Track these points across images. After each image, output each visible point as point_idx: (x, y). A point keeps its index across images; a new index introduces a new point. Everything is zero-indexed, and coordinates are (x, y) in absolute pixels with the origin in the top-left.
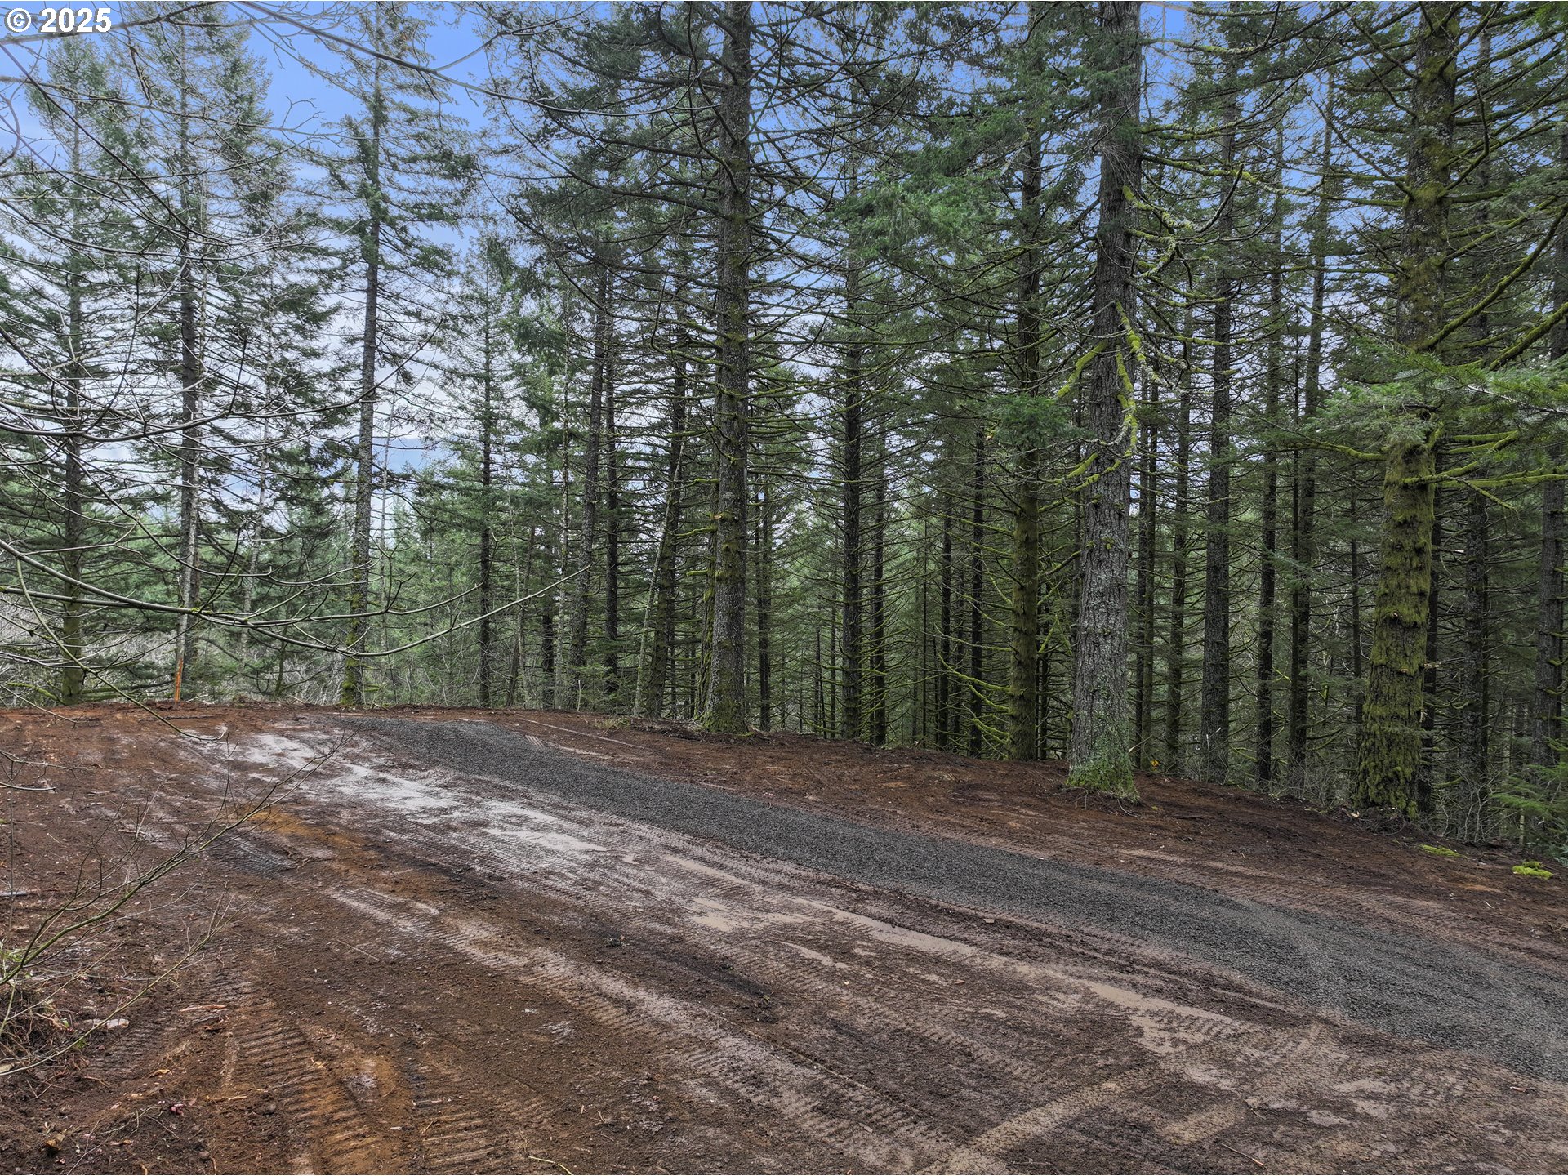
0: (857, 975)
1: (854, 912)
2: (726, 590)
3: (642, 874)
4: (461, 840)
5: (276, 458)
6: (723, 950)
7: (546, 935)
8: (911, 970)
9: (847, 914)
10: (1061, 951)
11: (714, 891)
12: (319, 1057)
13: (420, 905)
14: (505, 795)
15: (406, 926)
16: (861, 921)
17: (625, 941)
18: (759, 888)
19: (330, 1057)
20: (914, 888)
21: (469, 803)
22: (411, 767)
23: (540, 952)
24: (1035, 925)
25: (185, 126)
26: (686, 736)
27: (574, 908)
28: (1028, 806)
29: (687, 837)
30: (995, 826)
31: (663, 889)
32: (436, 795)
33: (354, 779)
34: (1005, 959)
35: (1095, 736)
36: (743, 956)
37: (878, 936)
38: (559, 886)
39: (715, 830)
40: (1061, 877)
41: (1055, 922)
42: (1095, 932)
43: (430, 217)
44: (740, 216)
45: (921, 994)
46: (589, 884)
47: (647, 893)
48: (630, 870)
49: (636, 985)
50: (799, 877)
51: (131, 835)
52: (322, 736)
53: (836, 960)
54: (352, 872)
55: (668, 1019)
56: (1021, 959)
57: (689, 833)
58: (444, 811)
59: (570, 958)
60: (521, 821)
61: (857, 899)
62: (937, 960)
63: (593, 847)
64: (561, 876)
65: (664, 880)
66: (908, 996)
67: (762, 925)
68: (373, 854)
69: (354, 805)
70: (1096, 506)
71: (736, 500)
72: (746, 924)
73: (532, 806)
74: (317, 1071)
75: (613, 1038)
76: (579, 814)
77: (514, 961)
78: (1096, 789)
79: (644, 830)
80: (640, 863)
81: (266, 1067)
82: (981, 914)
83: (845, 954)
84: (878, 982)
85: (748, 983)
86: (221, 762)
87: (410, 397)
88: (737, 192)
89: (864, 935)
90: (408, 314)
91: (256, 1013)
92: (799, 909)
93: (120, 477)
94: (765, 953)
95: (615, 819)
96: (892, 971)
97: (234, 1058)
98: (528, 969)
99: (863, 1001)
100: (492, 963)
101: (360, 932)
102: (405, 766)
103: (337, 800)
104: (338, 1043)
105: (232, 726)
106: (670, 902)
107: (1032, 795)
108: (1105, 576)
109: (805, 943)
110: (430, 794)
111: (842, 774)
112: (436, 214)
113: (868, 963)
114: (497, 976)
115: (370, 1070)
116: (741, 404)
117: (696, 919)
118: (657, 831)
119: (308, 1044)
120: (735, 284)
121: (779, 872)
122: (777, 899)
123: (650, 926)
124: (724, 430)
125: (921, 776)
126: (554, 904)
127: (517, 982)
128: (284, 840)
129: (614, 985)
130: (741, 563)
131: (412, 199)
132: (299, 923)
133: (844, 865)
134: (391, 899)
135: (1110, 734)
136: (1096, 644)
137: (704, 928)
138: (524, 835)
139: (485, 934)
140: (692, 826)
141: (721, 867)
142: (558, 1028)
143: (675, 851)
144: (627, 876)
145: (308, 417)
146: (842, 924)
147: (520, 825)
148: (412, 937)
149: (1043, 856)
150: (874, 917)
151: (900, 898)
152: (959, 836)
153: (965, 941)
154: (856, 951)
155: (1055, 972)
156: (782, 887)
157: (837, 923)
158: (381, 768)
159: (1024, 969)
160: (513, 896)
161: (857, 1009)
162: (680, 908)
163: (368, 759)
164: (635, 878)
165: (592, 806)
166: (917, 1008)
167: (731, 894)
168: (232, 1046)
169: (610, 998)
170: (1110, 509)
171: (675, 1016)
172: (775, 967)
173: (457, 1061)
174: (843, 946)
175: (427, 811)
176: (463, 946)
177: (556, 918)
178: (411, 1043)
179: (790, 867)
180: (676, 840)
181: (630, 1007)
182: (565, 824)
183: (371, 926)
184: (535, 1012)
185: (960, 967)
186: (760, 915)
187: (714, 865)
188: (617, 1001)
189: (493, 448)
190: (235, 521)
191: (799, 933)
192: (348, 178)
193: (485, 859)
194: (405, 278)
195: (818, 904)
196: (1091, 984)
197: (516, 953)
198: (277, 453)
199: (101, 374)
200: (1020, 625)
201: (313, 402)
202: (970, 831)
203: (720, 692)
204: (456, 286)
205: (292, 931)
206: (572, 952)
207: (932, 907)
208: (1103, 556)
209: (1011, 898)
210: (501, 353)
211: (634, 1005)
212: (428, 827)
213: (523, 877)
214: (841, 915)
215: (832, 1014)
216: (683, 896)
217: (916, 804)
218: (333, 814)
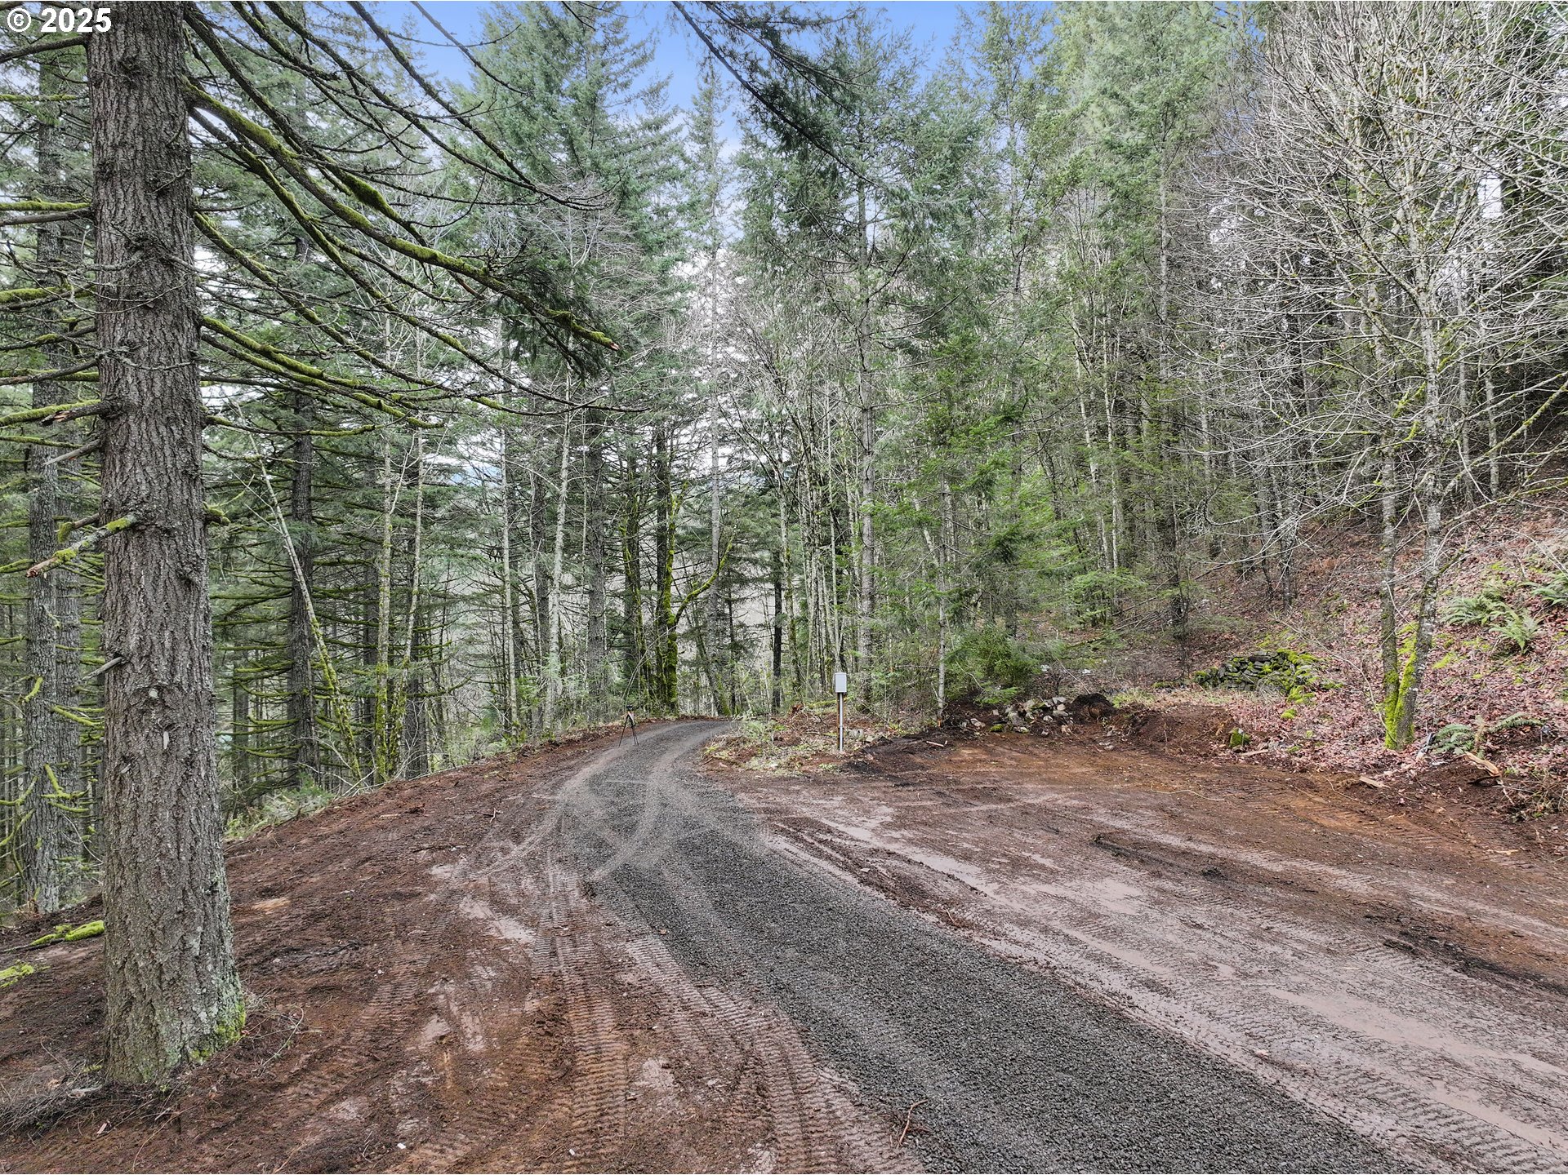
18: (1056, 924)
117: (1136, 892)
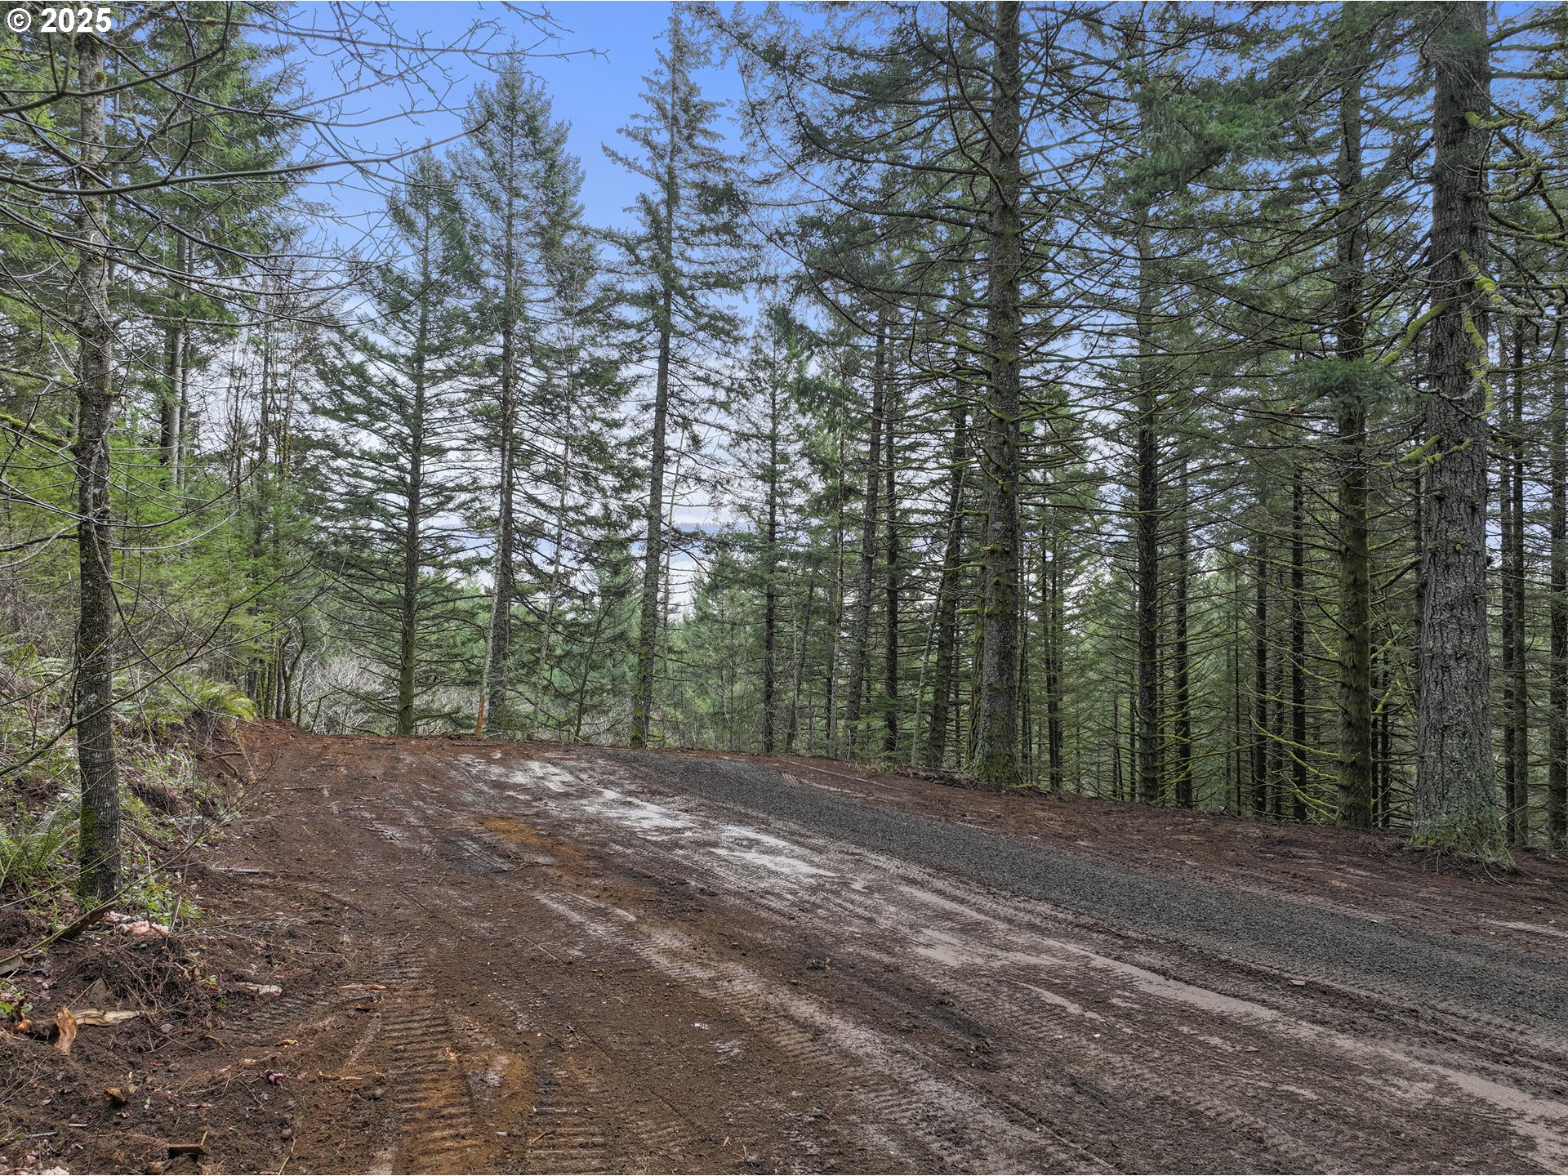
0: (1111, 1028)
1: (1117, 959)
2: (996, 627)
3: (869, 902)
4: (685, 857)
5: (582, 523)
6: (945, 984)
7: (743, 951)
8: (1185, 1029)
9: (1109, 961)
10: (1403, 1028)
11: (949, 924)
12: (455, 1049)
13: (619, 911)
14: (742, 820)
15: (598, 930)
16: (1123, 969)
17: (831, 964)
18: (1002, 926)
19: (466, 1049)
20: (1198, 940)
21: (705, 825)
22: (660, 793)
23: (731, 967)
24: (1363, 993)
25: (510, 225)
26: (952, 783)
27: (783, 928)
28: (1358, 866)
29: (928, 870)
30: (1311, 883)
31: (890, 917)
32: (676, 818)
33: (601, 800)
34: (1319, 1028)
35: (1448, 784)
36: (969, 993)
37: (1144, 987)
38: (773, 905)
39: (962, 866)
40: (1401, 943)
41: (1395, 992)
42: (1454, 1009)
43: (716, 284)
44: (1010, 231)
45: (1197, 1058)
46: (807, 906)
47: (870, 921)
48: (857, 897)
49: (831, 1012)
50: (1055, 919)
51: (375, 833)
52: (584, 765)
53: (1086, 1008)
54: (566, 878)
55: (861, 1052)
56: (1343, 1031)
57: (932, 866)
58: (677, 831)
59: (762, 975)
60: (752, 844)
61: (1123, 945)
62: (1222, 1022)
63: (821, 872)
64: (779, 896)
65: (892, 909)
66: (1177, 1059)
67: (999, 963)
68: (592, 863)
69: (590, 821)
70: (1440, 499)
71: (1007, 530)
72: (979, 961)
73: (767, 832)
74: (447, 1062)
75: (788, 1066)
76: (815, 841)
77: (699, 973)
78: (1451, 850)
79: (882, 860)
80: (869, 890)
81: (397, 1051)
82: (1287, 975)
83: (1100, 1003)
84: (1138, 1038)
85: (969, 1023)
86: (485, 782)
87: (697, 458)
88: (1006, 206)
89: (1127, 984)
90: (698, 379)
91: (412, 998)
92: (1048, 951)
93: (453, 544)
94: (996, 993)
95: (852, 848)
96: (1159, 1027)
97: (371, 1038)
98: (712, 983)
99: (1115, 1059)
100: (674, 973)
101: (550, 932)
102: (653, 793)
103: (578, 816)
104: (479, 1037)
105: (506, 754)
106: (894, 931)
107: (1364, 854)
108: (1455, 584)
109: (1050, 986)
110: (669, 816)
111: (1124, 824)
112: (723, 281)
113: (1128, 1016)
114: (675, 986)
115: (501, 1067)
116: (1011, 428)
117: (921, 951)
118: (896, 862)
119: (448, 1034)
120: (1005, 301)
121: (1031, 912)
122: (1022, 939)
123: (864, 952)
124: (993, 457)
125: (1221, 830)
126: (763, 922)
127: (695, 994)
128: (513, 847)
129: (804, 1009)
130: (1013, 598)
131: (700, 270)
132: (493, 919)
133: (1112, 910)
134: (591, 903)
135: (1468, 782)
136: (1446, 669)
137: (928, 960)
138: (752, 857)
139: (678, 944)
140: (936, 860)
141: (962, 902)
142: (726, 1047)
143: (912, 882)
144: (852, 902)
145: (608, 481)
146: (1101, 970)
147: (750, 847)
148: (599, 941)
149: (1376, 918)
150: (1143, 967)
151: (1181, 948)
152: (1264, 891)
153: (1263, 1003)
154: (1114, 1001)
155: (1394, 1053)
156: (1031, 927)
157: (1095, 969)
158: (630, 793)
159: (1345, 1043)
160: (719, 911)
161: (1106, 1067)
162: (904, 938)
163: (622, 786)
164: (860, 905)
165: (831, 835)
166: (1190, 1074)
167: (968, 929)
168: (375, 1025)
169: (796, 1022)
170: (1459, 501)
171: (869, 1050)
172: (1007, 1007)
173: (601, 1070)
174: (1097, 994)
175: (660, 830)
176: (650, 954)
177: (760, 936)
178: (557, 1045)
179: (1045, 908)
180: (915, 872)
181: (817, 1033)
182: (797, 849)
183: (562, 926)
184: (705, 1027)
185: (1252, 1032)
186: (999, 953)
187: (954, 899)
188: (803, 1026)
189: (779, 511)
190: (546, 581)
191: (1043, 976)
192: (644, 254)
193: (705, 874)
194: (694, 345)
195: (1073, 948)
196: (1450, 1072)
197: (704, 966)
198: (583, 518)
199: (439, 451)
200: (1350, 680)
201: (611, 467)
202: (1279, 886)
203: (990, 738)
204: (744, 352)
205: (481, 926)
206: (767, 970)
207: (1221, 961)
208: (1452, 560)
209: (1330, 961)
210: (787, 419)
211: (823, 1032)
212: (655, 844)
213: (737, 894)
214: (1099, 961)
215: (1072, 1070)
216: (911, 927)
217: (1211, 857)
218: (568, 827)
